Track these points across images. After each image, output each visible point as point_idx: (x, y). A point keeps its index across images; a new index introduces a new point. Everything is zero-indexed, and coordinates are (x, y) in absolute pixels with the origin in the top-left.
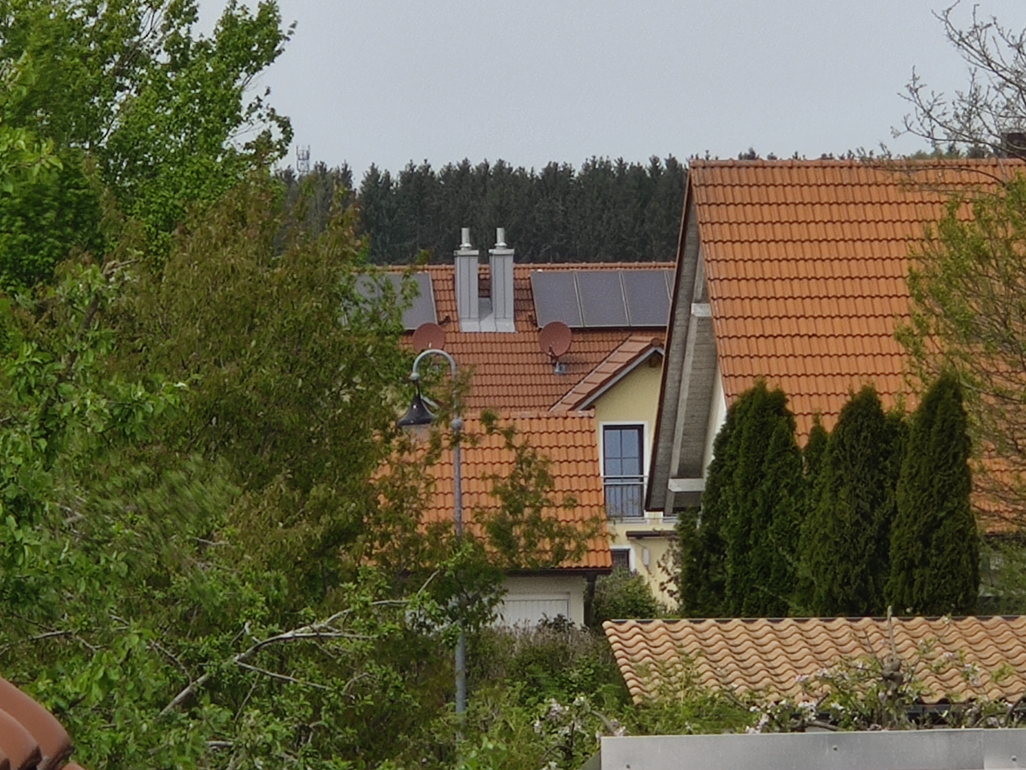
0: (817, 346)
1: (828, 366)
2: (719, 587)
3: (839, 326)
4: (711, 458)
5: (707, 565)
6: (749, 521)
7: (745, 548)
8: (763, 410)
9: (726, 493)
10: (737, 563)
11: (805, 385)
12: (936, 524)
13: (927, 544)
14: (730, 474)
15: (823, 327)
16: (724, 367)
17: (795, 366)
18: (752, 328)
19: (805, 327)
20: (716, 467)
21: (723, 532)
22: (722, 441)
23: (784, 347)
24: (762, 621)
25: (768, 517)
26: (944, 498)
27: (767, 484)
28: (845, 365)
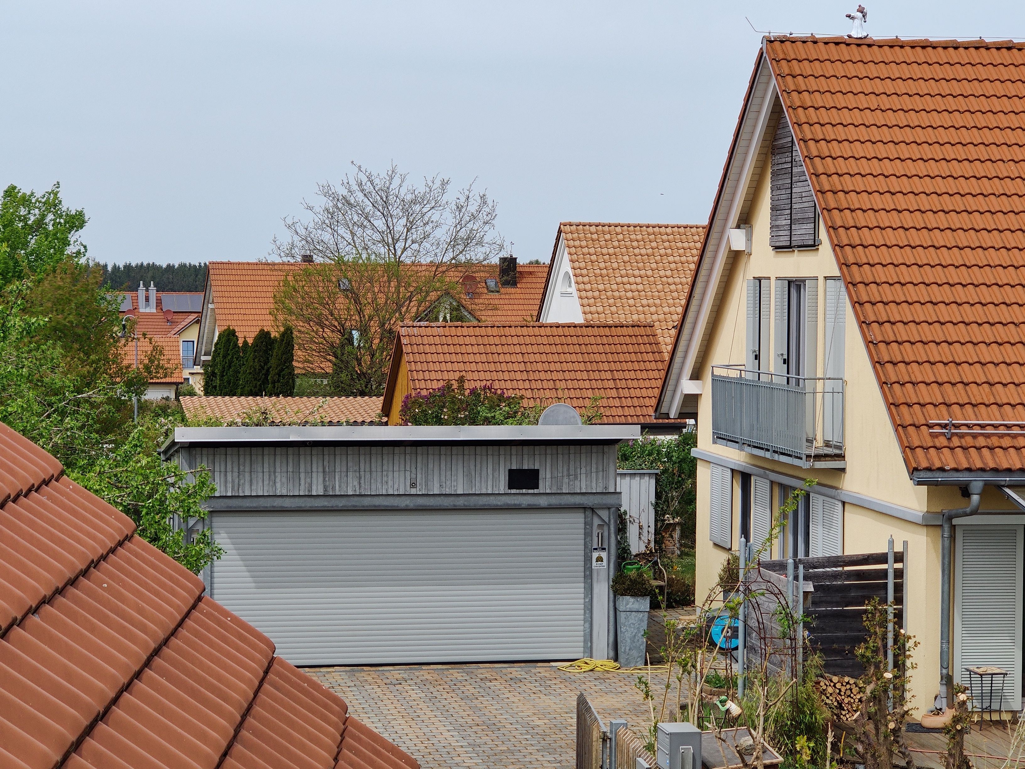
0: (246, 317)
1: (249, 323)
2: (215, 387)
3: (253, 312)
4: (213, 349)
5: (212, 381)
6: (224, 368)
7: (223, 376)
8: (228, 335)
9: (218, 359)
10: (220, 380)
11: (242, 329)
12: (283, 370)
13: (279, 376)
14: (219, 354)
15: (247, 312)
16: (218, 323)
17: (239, 323)
18: (227, 311)
19: (242, 311)
20: (215, 351)
21: (216, 371)
22: (217, 344)
23: (236, 317)
24: (227, 397)
25: (230, 367)
26: (285, 363)
27: (229, 357)
28: (255, 323)
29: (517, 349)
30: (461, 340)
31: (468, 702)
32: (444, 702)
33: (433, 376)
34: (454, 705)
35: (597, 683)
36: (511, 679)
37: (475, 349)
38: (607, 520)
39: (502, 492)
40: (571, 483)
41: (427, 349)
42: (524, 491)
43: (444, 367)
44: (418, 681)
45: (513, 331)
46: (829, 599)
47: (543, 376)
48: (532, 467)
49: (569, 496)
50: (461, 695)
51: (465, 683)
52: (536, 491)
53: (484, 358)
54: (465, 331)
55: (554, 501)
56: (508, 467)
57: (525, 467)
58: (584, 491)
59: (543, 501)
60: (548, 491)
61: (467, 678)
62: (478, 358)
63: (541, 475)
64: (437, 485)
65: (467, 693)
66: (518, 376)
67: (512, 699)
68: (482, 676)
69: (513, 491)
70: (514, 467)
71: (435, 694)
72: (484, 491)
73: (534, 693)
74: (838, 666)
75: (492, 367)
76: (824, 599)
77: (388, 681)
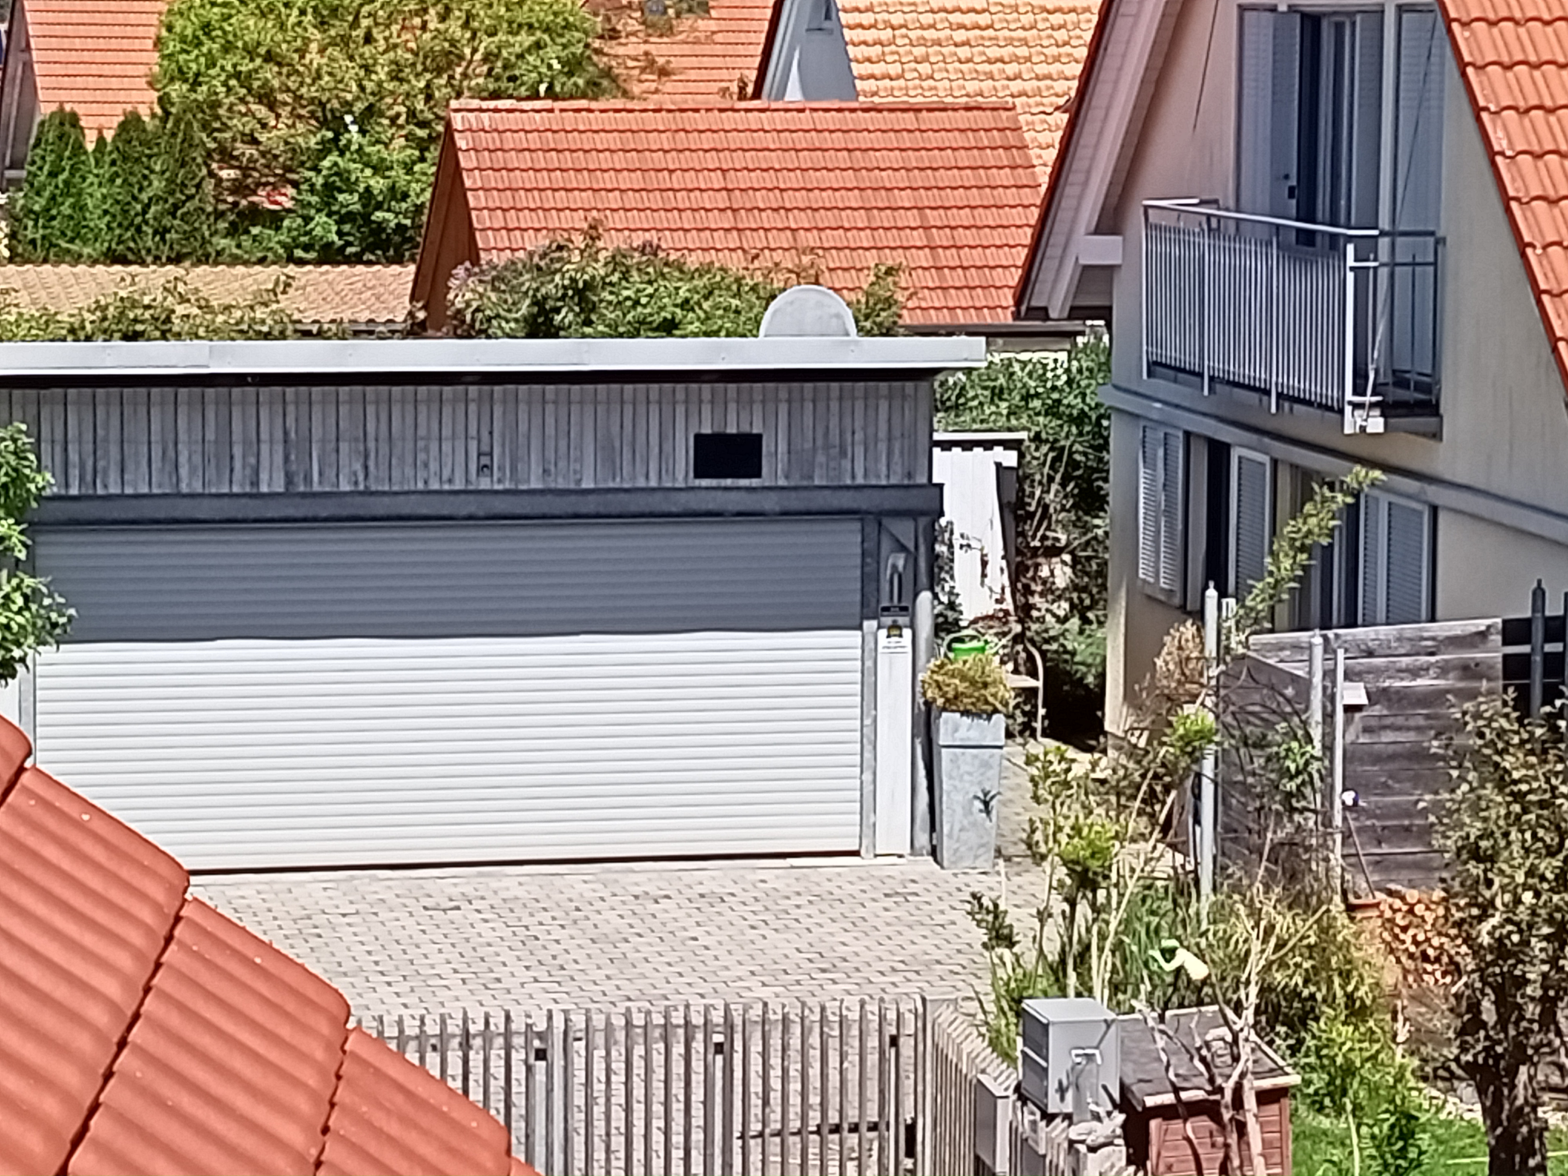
6: (53, 199)
11: (91, 109)
14: (41, 168)
16: (41, 95)
17: (87, 96)
18: (59, 70)
23: (80, 82)
28: (119, 96)
29: (711, 159)
30: (587, 141)
31: (609, 948)
32: (555, 949)
33: (527, 219)
34: (576, 954)
35: (889, 902)
36: (702, 896)
37: (619, 160)
38: (911, 546)
39: (680, 484)
40: (832, 464)
41: (513, 158)
42: (729, 482)
43: (549, 198)
44: (496, 902)
45: (700, 120)
46: (1400, 721)
47: (768, 219)
48: (745, 429)
49: (827, 493)
50: (593, 933)
51: (599, 905)
52: (754, 482)
53: (637, 180)
54: (596, 120)
55: (794, 502)
56: (696, 431)
57: (732, 430)
58: (860, 481)
59: (770, 503)
60: (782, 482)
61: (606, 894)
62: (626, 180)
63: (766, 447)
64: (536, 470)
65: (604, 928)
66: (714, 220)
67: (704, 940)
68: (637, 891)
69: (705, 482)
70: (707, 430)
71: (535, 930)
72: (641, 483)
73: (753, 927)
74: (1416, 866)
75: (656, 200)
76: (1388, 721)
77: (429, 902)
